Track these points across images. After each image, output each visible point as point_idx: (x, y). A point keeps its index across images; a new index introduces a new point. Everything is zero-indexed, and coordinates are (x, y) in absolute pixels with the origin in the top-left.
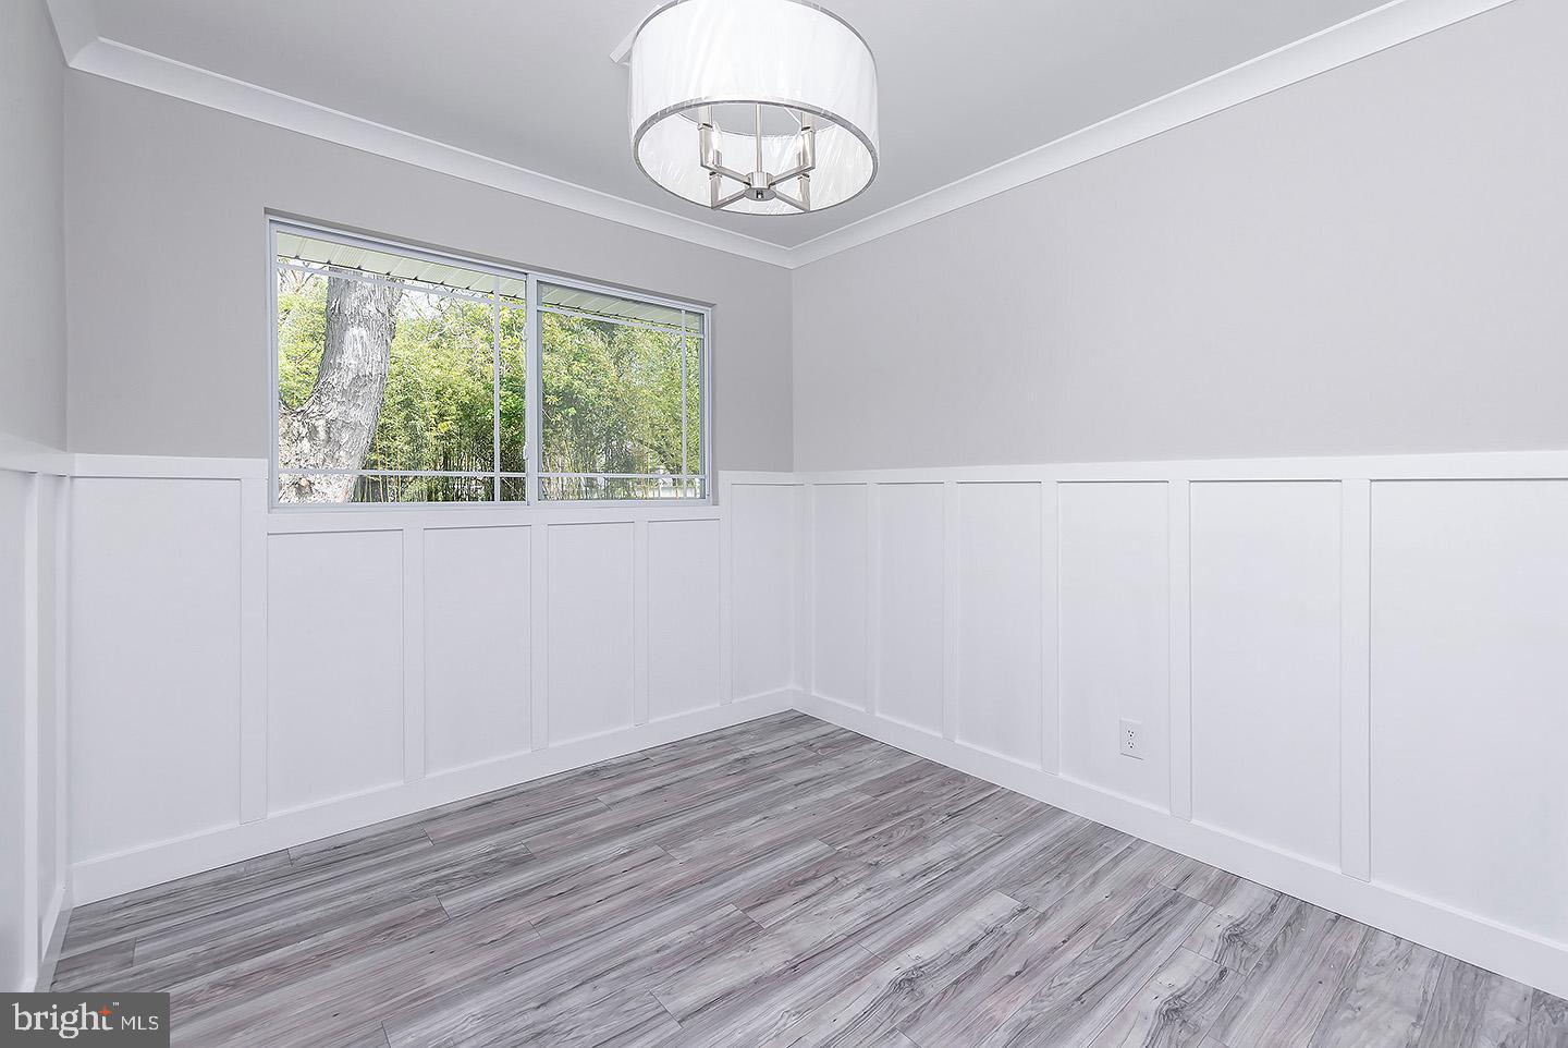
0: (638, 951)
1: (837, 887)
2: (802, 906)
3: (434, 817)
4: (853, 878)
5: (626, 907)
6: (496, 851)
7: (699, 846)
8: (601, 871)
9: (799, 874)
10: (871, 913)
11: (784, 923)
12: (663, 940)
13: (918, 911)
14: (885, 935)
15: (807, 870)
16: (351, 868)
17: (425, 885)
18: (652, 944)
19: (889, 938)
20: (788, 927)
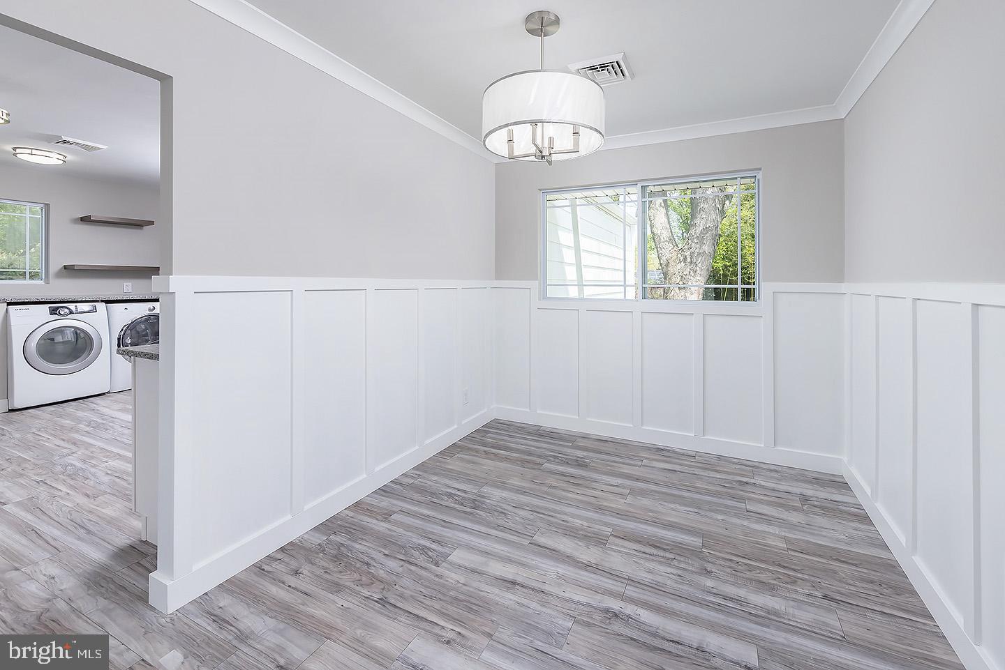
0: (558, 516)
1: (668, 562)
2: (636, 554)
3: (585, 437)
4: (682, 565)
5: (581, 501)
6: (582, 458)
7: (645, 502)
8: (596, 485)
9: (662, 543)
10: (658, 583)
11: (615, 551)
12: (570, 519)
13: (682, 604)
14: (645, 594)
15: (667, 544)
16: (545, 440)
17: (551, 456)
18: (565, 517)
19: (645, 597)
20: (614, 553)
